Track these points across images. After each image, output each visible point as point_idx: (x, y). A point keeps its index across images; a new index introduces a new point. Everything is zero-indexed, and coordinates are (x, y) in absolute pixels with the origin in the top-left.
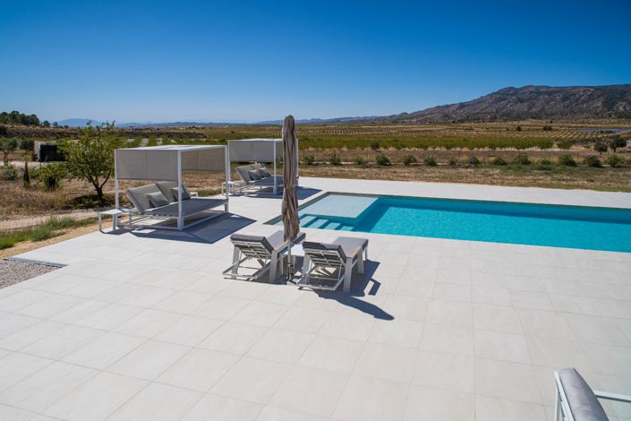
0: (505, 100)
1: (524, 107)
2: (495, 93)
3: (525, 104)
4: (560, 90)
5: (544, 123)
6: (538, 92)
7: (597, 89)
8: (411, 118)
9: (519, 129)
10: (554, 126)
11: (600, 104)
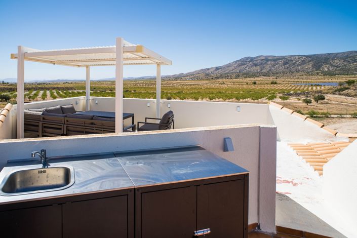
0: (245, 64)
1: (258, 69)
2: (238, 61)
3: (258, 67)
4: (282, 58)
5: (271, 79)
6: (267, 59)
7: (308, 57)
8: (186, 76)
9: (255, 83)
10: (278, 81)
11: (310, 66)
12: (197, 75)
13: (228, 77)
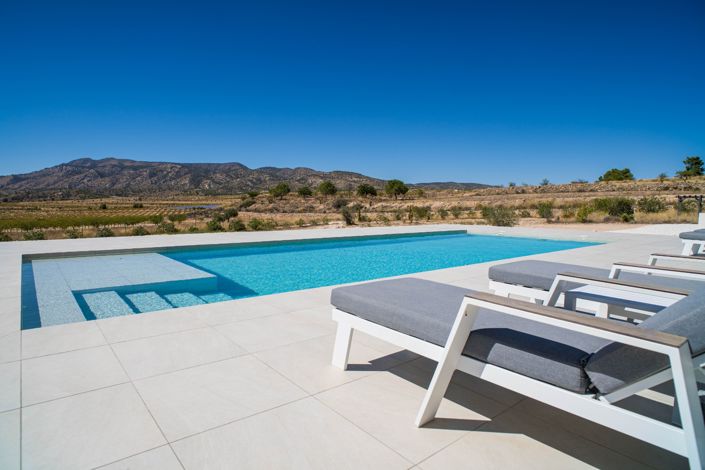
1: (106, 183)
2: (67, 165)
3: (107, 179)
6: (122, 166)
9: (104, 207)
10: (144, 203)
11: (187, 181)
13: (44, 197)
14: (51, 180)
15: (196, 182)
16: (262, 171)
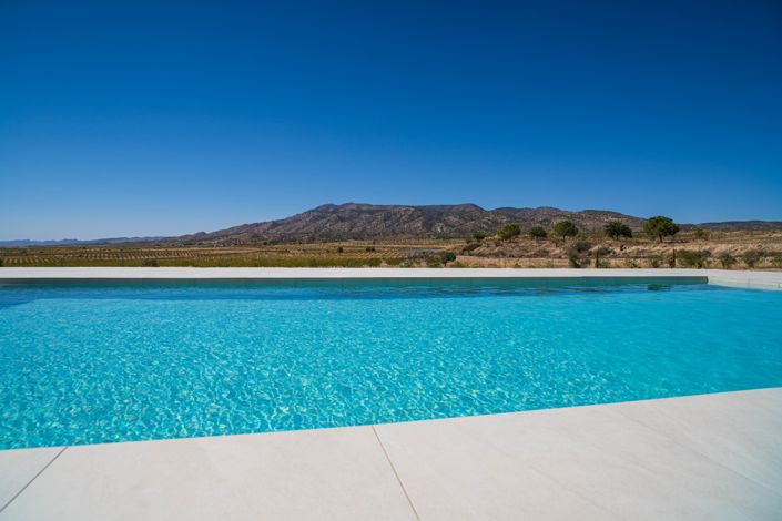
0: (324, 218)
1: (345, 226)
2: (313, 211)
3: (346, 223)
4: (381, 209)
5: (366, 244)
6: (360, 210)
7: (417, 208)
9: (341, 250)
10: (377, 247)
12: (234, 237)
13: (293, 241)
14: (300, 225)
15: (428, 225)
16: (498, 212)
